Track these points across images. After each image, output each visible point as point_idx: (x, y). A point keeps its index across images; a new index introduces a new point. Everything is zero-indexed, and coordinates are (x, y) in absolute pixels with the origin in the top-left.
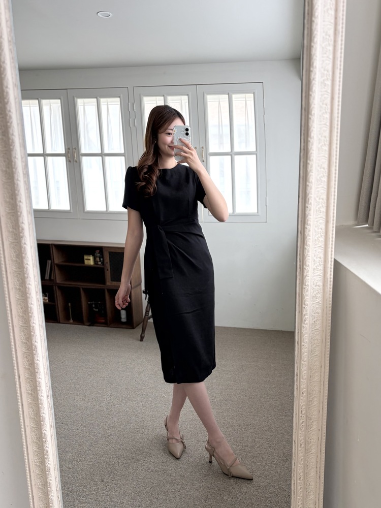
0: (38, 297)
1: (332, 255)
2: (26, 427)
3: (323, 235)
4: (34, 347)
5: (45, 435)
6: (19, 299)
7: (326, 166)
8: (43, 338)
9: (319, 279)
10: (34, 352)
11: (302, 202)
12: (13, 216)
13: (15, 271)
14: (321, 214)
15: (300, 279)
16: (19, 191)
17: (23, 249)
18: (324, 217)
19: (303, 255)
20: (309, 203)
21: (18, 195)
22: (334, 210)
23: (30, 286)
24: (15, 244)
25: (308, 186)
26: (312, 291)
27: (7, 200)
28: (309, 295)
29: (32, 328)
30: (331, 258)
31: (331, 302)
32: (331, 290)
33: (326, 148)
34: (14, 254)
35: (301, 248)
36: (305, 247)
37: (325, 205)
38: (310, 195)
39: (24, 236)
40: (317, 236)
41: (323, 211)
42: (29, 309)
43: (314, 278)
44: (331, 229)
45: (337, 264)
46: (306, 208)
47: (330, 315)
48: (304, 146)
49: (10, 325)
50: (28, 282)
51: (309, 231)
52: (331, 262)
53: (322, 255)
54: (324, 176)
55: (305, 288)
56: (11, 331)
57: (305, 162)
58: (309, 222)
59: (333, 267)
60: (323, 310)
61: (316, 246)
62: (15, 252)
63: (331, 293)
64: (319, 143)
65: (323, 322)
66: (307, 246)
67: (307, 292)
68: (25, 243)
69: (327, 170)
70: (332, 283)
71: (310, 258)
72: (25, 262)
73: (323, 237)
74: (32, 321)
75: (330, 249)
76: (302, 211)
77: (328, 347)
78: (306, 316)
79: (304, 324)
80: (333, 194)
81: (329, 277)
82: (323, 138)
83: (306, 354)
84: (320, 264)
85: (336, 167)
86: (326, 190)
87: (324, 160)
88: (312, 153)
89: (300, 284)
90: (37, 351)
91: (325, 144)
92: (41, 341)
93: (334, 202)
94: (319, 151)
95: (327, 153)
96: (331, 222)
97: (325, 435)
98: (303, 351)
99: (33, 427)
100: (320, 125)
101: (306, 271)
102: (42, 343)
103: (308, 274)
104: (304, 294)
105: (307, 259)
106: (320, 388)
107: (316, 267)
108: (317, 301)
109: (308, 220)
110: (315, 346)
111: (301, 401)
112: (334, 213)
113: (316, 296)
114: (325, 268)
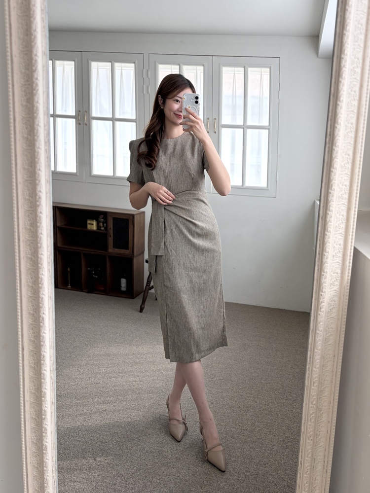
0: (50, 267)
1: (352, 243)
2: (26, 402)
3: (344, 222)
4: (41, 319)
6: (29, 269)
7: (351, 152)
8: (51, 309)
9: (338, 266)
10: (41, 324)
11: (325, 187)
12: (30, 183)
13: (28, 240)
14: (343, 200)
15: (318, 265)
16: (39, 159)
17: (38, 218)
18: (346, 204)
19: (324, 241)
20: (333, 189)
21: (38, 163)
22: (356, 197)
23: (42, 256)
24: (30, 212)
25: (332, 172)
26: (331, 278)
27: (26, 167)
28: (327, 282)
29: (40, 299)
30: (351, 246)
31: (348, 291)
32: (349, 278)
33: (352, 135)
34: (29, 223)
35: (321, 233)
36: (326, 233)
37: (347, 192)
38: (334, 181)
39: (40, 204)
40: (339, 223)
41: (345, 198)
42: (40, 280)
43: (334, 265)
44: (353, 216)
45: (356, 252)
46: (329, 194)
47: (347, 304)
48: (330, 132)
49: (19, 294)
50: (40, 252)
51: (331, 217)
52: (351, 249)
53: (342, 243)
54: (348, 163)
55: (323, 275)
56: (19, 301)
57: (330, 147)
58: (331, 208)
59: (352, 254)
60: (340, 298)
61: (337, 233)
62: (29, 220)
63: (349, 281)
64: (346, 130)
65: (339, 310)
66: (328, 232)
67: (325, 279)
68: (41, 213)
69: (351, 157)
70: (350, 271)
71: (330, 245)
72: (40, 231)
73: (344, 224)
74: (42, 292)
75: (350, 237)
76: (324, 196)
77: (343, 336)
78: (323, 304)
79: (320, 311)
80: (356, 181)
81: (348, 265)
82: (350, 125)
83: (320, 342)
84: (339, 251)
85: (361, 154)
86: (349, 176)
87: (349, 147)
88: (337, 139)
89: (318, 270)
90: (44, 323)
91: (351, 131)
92: (49, 313)
93: (357, 190)
94: (345, 137)
95: (353, 140)
96: (353, 209)
97: (335, 428)
98: (317, 339)
99: (33, 403)
100: (348, 111)
101: (325, 257)
102: (49, 316)
103: (327, 260)
104: (322, 281)
105: (327, 245)
106: (332, 379)
107: (335, 253)
108: (334, 289)
109: (330, 206)
110: (329, 334)
111: (312, 391)
112: (356, 201)
113: (333, 283)
114: (344, 255)
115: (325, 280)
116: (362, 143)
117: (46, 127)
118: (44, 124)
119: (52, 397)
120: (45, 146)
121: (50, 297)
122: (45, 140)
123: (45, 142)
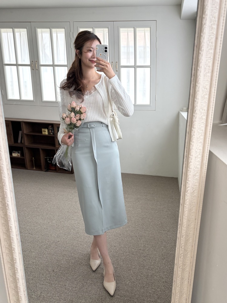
1: (208, 148)
2: (3, 253)
3: (203, 134)
5: (15, 259)
7: (208, 87)
9: (198, 163)
15: (186, 164)
18: (205, 122)
19: (189, 148)
20: (196, 113)
22: (211, 118)
25: (196, 101)
26: (193, 172)
28: (191, 175)
30: (207, 150)
31: (205, 179)
32: (206, 171)
33: (209, 75)
35: (188, 143)
37: (205, 114)
38: (197, 108)
40: (199, 135)
41: (204, 119)
43: (195, 163)
44: (209, 130)
45: (211, 153)
46: (193, 117)
47: (204, 187)
48: (194, 73)
51: (194, 132)
52: (207, 152)
53: (201, 148)
54: (206, 94)
55: (189, 170)
57: (194, 84)
59: (208, 156)
60: (200, 184)
61: (198, 142)
63: (206, 173)
65: (199, 191)
66: (192, 142)
67: (190, 172)
69: (208, 90)
70: (207, 166)
73: (203, 136)
75: (207, 144)
77: (201, 207)
78: (189, 188)
79: (187, 193)
81: (205, 163)
82: (208, 67)
83: (187, 212)
84: (200, 154)
86: (207, 104)
88: (199, 78)
89: (185, 167)
90: (8, 207)
92: (11, 201)
93: (212, 113)
96: (209, 126)
97: (195, 260)
98: (185, 210)
99: (8, 253)
100: (207, 58)
101: (190, 159)
103: (191, 161)
104: (188, 174)
105: (191, 151)
106: (194, 232)
107: (197, 156)
108: (196, 178)
109: (194, 125)
110: (193, 206)
111: (181, 240)
112: (211, 120)
113: (195, 175)
114: (203, 156)
119: (19, 250)
121: (11, 191)
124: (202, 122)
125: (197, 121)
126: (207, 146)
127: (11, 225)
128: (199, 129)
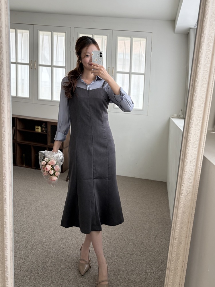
0: (10, 166)
1: (202, 153)
3: (198, 140)
4: (4, 199)
8: (11, 193)
9: (193, 167)
10: (4, 202)
11: (188, 119)
15: (181, 167)
16: (3, 96)
17: (2, 135)
18: (200, 129)
19: (185, 152)
20: (192, 120)
21: (2, 99)
22: (206, 125)
23: (5, 159)
25: (193, 109)
26: (188, 175)
28: (186, 178)
29: (4, 186)
30: (202, 155)
31: (199, 183)
32: (200, 175)
35: (184, 147)
36: (187, 147)
37: (201, 121)
38: (193, 115)
39: (4, 126)
40: (195, 141)
41: (200, 125)
42: (3, 174)
43: (190, 166)
44: (204, 137)
46: (190, 123)
47: (197, 190)
48: (193, 84)
51: (190, 137)
52: (202, 157)
53: (196, 153)
54: (202, 103)
55: (184, 173)
58: (191, 132)
59: (202, 160)
60: (194, 187)
61: (193, 147)
63: (200, 177)
64: (202, 82)
65: (192, 194)
69: (204, 100)
70: (200, 171)
72: (4, 143)
73: (198, 142)
74: (5, 182)
75: (202, 149)
76: (187, 124)
77: (194, 210)
78: (183, 191)
80: (207, 114)
81: (199, 167)
82: (205, 79)
83: (180, 214)
84: (194, 158)
85: (210, 98)
86: (203, 112)
87: (203, 93)
88: (197, 89)
89: (181, 170)
90: (6, 202)
91: (205, 83)
92: (9, 195)
93: (207, 120)
94: (201, 87)
95: (206, 89)
96: (204, 132)
97: (187, 264)
98: (179, 212)
100: (204, 71)
101: (186, 162)
102: (9, 197)
103: (187, 164)
104: (183, 177)
105: (187, 155)
106: (186, 235)
107: (192, 160)
108: (190, 181)
109: (190, 130)
110: (186, 209)
111: (174, 243)
112: (206, 127)
113: (190, 178)
114: (197, 161)
115: (185, 176)
116: (211, 91)
117: (8, 76)
118: (7, 73)
119: (11, 247)
120: (8, 88)
121: (10, 185)
122: (7, 84)
123: (8, 86)
124: (197, 128)
125: (193, 127)
126: (201, 152)
127: (6, 220)
128: (194, 135)
